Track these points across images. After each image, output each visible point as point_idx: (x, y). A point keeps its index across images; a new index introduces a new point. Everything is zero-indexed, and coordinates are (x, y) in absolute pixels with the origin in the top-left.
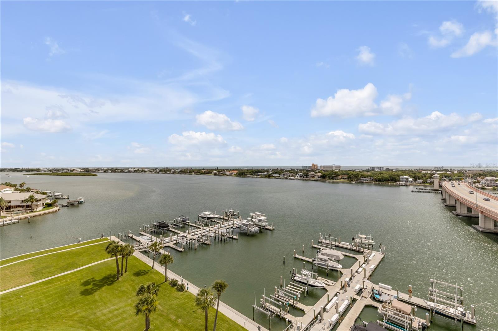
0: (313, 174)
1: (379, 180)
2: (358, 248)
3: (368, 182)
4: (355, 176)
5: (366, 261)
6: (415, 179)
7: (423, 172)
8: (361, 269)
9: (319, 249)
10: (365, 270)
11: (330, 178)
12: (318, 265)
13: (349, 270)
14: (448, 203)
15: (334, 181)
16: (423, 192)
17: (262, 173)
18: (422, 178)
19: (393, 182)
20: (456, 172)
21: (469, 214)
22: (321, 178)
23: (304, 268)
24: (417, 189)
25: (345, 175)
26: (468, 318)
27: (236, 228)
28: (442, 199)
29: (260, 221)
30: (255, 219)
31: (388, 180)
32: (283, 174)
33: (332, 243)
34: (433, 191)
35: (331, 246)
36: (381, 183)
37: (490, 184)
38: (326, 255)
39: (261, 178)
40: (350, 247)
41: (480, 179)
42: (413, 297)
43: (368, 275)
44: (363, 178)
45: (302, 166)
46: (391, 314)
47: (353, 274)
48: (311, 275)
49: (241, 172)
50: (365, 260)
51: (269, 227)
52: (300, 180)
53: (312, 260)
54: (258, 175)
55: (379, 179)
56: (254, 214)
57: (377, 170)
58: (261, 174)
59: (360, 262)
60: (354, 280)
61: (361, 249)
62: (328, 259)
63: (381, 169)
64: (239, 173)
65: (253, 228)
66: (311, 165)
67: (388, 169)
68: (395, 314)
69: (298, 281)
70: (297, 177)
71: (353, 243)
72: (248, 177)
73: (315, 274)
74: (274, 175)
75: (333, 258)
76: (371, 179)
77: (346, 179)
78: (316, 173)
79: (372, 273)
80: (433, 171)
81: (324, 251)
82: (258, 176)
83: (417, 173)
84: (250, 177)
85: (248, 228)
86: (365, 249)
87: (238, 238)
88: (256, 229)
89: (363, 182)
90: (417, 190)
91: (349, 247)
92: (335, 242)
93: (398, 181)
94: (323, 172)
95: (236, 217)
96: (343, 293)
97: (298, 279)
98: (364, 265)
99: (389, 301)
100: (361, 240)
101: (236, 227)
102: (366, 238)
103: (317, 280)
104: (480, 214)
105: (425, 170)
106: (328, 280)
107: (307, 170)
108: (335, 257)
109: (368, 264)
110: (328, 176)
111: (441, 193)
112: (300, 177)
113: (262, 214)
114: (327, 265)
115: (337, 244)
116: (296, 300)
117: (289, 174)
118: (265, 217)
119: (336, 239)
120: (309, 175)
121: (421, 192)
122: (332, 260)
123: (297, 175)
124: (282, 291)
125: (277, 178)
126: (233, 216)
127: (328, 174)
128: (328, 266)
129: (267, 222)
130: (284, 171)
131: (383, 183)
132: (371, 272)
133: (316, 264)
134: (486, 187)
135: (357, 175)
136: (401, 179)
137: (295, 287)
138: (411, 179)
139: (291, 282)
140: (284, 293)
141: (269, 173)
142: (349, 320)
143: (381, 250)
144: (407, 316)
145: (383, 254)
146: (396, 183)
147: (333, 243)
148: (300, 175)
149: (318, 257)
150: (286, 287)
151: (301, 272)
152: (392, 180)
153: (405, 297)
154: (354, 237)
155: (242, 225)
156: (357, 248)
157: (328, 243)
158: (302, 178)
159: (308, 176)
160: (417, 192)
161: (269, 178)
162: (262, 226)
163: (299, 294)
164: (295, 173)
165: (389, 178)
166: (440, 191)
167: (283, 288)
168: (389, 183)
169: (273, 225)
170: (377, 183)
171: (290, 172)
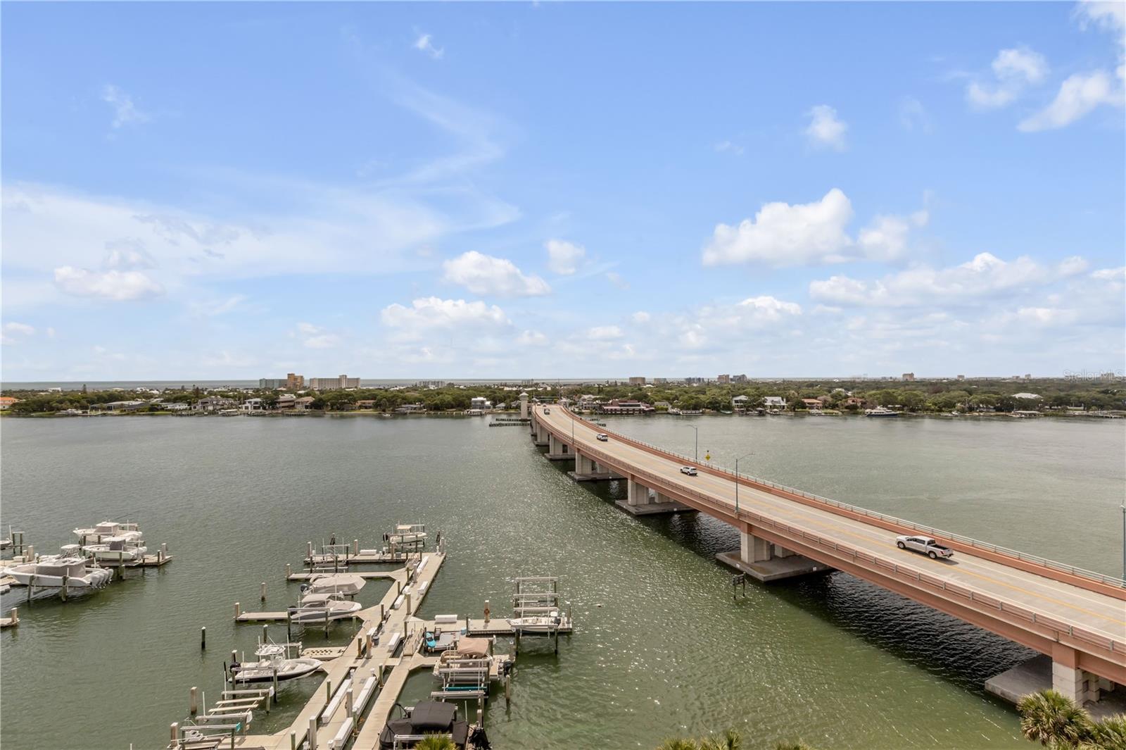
0: (292, 399)
1: (437, 408)
2: (395, 555)
3: (415, 413)
4: (389, 401)
5: (410, 579)
6: (495, 402)
7: (506, 389)
8: (402, 597)
9: (307, 580)
10: (408, 597)
11: (335, 407)
12: (302, 621)
13: (378, 607)
14: (539, 440)
15: (345, 413)
16: (506, 425)
17: (126, 403)
18: (505, 400)
19: (460, 410)
20: (549, 389)
21: (565, 456)
22: (311, 408)
23: (265, 642)
24: (497, 420)
25: (368, 399)
26: (564, 624)
27: (8, 591)
28: (532, 435)
29: (115, 546)
30: (94, 543)
31: (452, 407)
32: (202, 403)
33: (339, 559)
34: (520, 423)
35: (334, 566)
36: (439, 413)
37: (588, 406)
38: (323, 590)
39: (121, 415)
41: (577, 400)
42: (491, 621)
43: (414, 606)
44: (405, 404)
45: (261, 380)
46: (456, 668)
47: (385, 614)
48: (286, 651)
50: (410, 576)
51: (152, 559)
52: (254, 415)
53: (287, 613)
54: (110, 408)
55: (436, 404)
56: (89, 531)
57: (432, 387)
58: (122, 404)
59: (399, 583)
60: (387, 626)
61: (402, 555)
62: (329, 597)
63: (440, 384)
64: (26, 404)
65: (88, 572)
66: (286, 378)
67: (451, 385)
68: (463, 665)
69: (246, 682)
71: (385, 546)
72: (68, 415)
73: (295, 644)
74: (170, 406)
75: (341, 592)
76: (422, 405)
77: (370, 407)
78: (300, 396)
79: (424, 600)
80: (520, 386)
81: (318, 583)
82: (109, 412)
83: (497, 391)
85: (65, 579)
86: (409, 554)
87: (18, 620)
88: (99, 573)
89: (406, 414)
90: (498, 422)
91: (377, 557)
92: (346, 556)
93: (469, 406)
94: (318, 393)
96: (363, 666)
97: (248, 674)
98: (407, 588)
99: (453, 645)
100: (402, 536)
101: (8, 587)
102: (411, 530)
103: (302, 659)
104: (576, 454)
105: (509, 386)
106: (327, 649)
107: (276, 390)
108: (346, 589)
109: (415, 582)
110: (329, 403)
111: (531, 425)
112: (255, 408)
113: (122, 525)
114: (327, 613)
115: (351, 557)
116: (242, 733)
117: (221, 403)
118: (137, 530)
119: (347, 547)
120: (279, 403)
121: (503, 425)
122: (339, 599)
123: (244, 403)
124: (196, 727)
125: (181, 416)
127: (330, 397)
128: (329, 615)
129: (143, 545)
130: (206, 393)
131: (442, 412)
132: (421, 597)
133: (297, 619)
134: (583, 411)
135: (394, 399)
136: (473, 404)
137: (240, 698)
138: (488, 403)
139: (225, 692)
140: (201, 731)
141: (154, 401)
143: (440, 547)
144: (481, 660)
145: (442, 554)
146: (465, 412)
147: (342, 557)
148: (256, 403)
149: (303, 601)
150: (211, 710)
151: (257, 653)
152: (458, 406)
153: (477, 625)
154: (388, 534)
155: (37, 573)
156: (393, 555)
157: (328, 560)
158: (261, 410)
159: (278, 405)
160: (498, 425)
161: (152, 416)
162: (125, 561)
163: (250, 712)
164: (241, 398)
165: (453, 403)
166: (529, 420)
167: (198, 717)
168: (454, 412)
169: (167, 550)
170: (432, 412)
171: (224, 396)
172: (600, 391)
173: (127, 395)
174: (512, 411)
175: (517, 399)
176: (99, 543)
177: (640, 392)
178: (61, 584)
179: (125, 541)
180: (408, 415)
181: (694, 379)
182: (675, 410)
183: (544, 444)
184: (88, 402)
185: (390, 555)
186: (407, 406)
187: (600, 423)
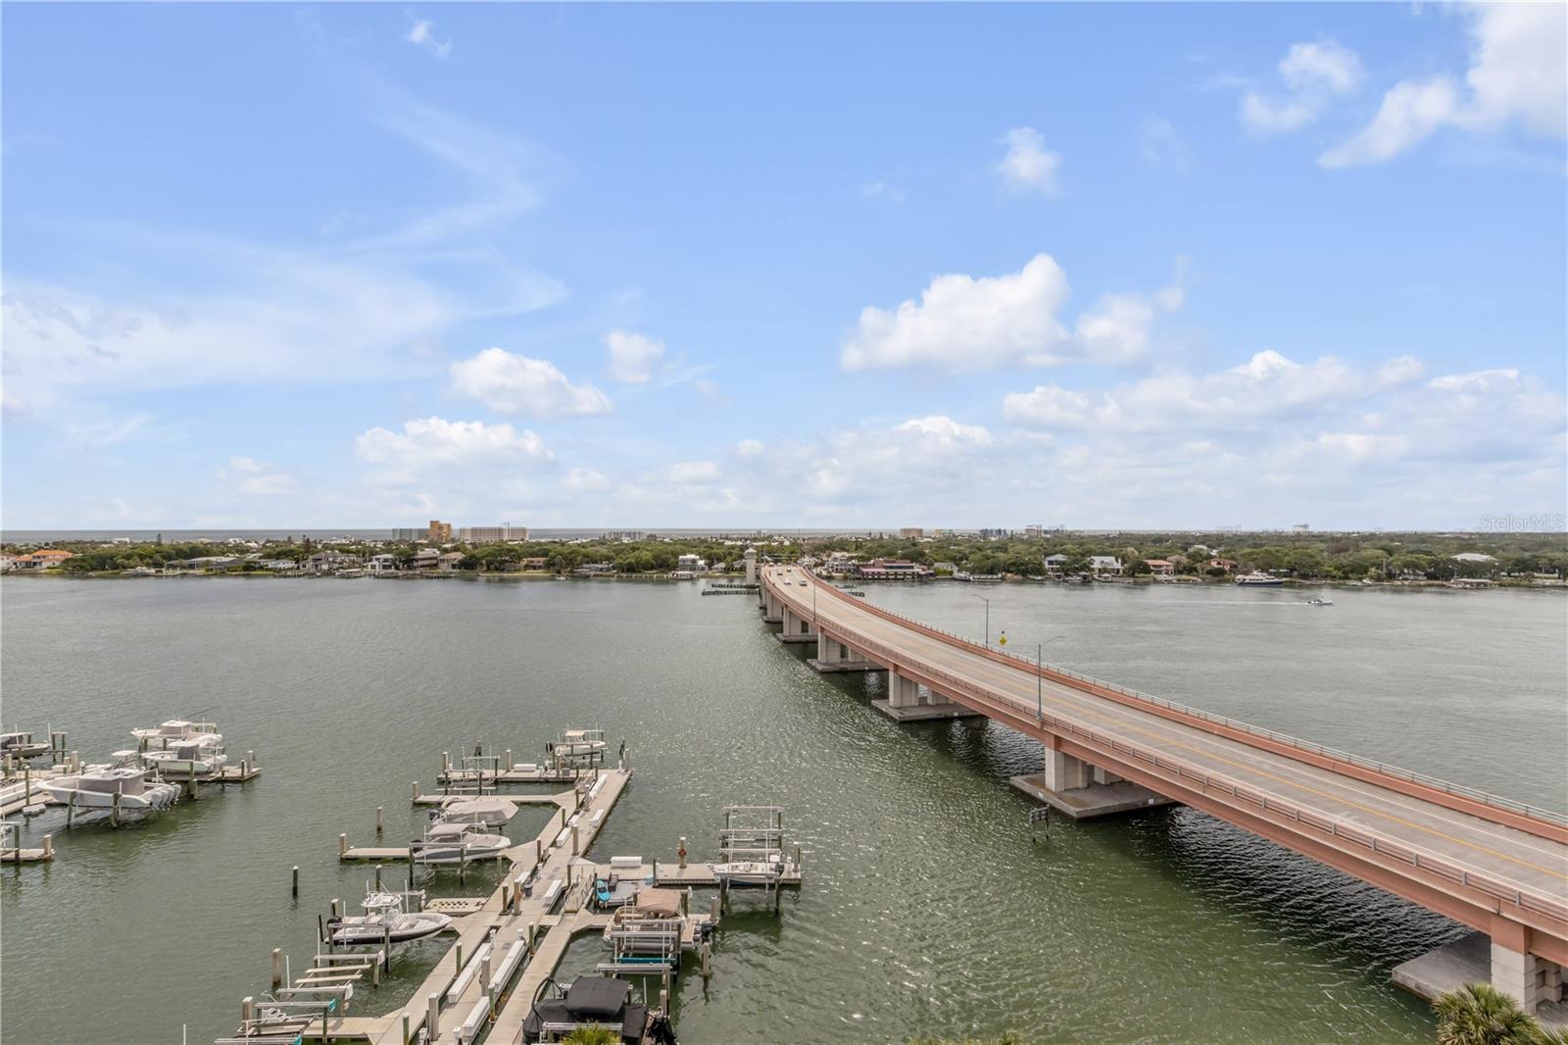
0: (435, 555)
1: (631, 568)
2: (561, 772)
3: (601, 575)
4: (565, 558)
5: (581, 805)
6: (711, 560)
7: (728, 543)
8: (567, 831)
9: (439, 804)
10: (575, 831)
11: (492, 566)
12: (429, 861)
13: (534, 844)
14: (769, 614)
15: (505, 575)
16: (725, 593)
17: (213, 559)
18: (725, 558)
19: (663, 572)
20: (787, 543)
21: (804, 637)
22: (460, 568)
23: (378, 888)
24: (713, 585)
25: (537, 556)
26: (789, 873)
27: (42, 812)
28: (760, 607)
29: (185, 753)
30: (158, 748)
31: (652, 568)
32: (315, 560)
33: (483, 776)
34: (745, 589)
35: (478, 787)
36: (634, 575)
37: (839, 567)
38: (460, 819)
39: (208, 576)
40: (538, 776)
41: (825, 559)
42: (689, 866)
43: (583, 841)
44: (588, 563)
46: (634, 930)
47: (542, 853)
48: (403, 902)
49: (93, 557)
50: (580, 801)
51: (234, 772)
52: (383, 577)
53: (408, 849)
54: (191, 566)
55: (630, 564)
56: (151, 733)
57: (626, 540)
58: (208, 561)
59: (564, 811)
60: (544, 872)
61: (571, 771)
62: (467, 828)
64: (83, 560)
65: (147, 788)
66: (428, 527)
67: (653, 537)
68: (645, 926)
69: (348, 943)
70: (373, 567)
71: (549, 759)
72: (136, 576)
73: (416, 893)
74: (271, 564)
75: (483, 822)
76: (611, 565)
77: (540, 567)
78: (446, 551)
79: (597, 834)
80: (746, 540)
81: (454, 809)
82: (191, 572)
83: (715, 545)
84: (146, 575)
85: (116, 797)
86: (581, 771)
87: (53, 851)
88: (162, 790)
89: (589, 576)
90: (714, 589)
91: (536, 774)
92: (494, 771)
93: (675, 568)
94: (469, 547)
95: (46, 759)
96: (509, 924)
97: (351, 932)
98: (576, 817)
100: (572, 746)
101: (43, 807)
102: (584, 738)
103: (425, 913)
104: (819, 634)
105: (732, 540)
106: (462, 900)
107: (414, 543)
108: (490, 817)
109: (587, 810)
110: (484, 562)
111: (760, 593)
112: (385, 567)
113: (197, 725)
114: (462, 850)
115: (501, 773)
116: (337, 1014)
117: (339, 560)
118: (215, 732)
119: (496, 760)
120: (417, 560)
121: (721, 593)
122: (480, 831)
123: (371, 560)
124: (276, 1004)
125: (286, 577)
126: (26, 757)
127: (486, 553)
128: (465, 853)
129: (223, 752)
130: (320, 547)
131: (639, 575)
132: (594, 831)
133: (422, 858)
134: (834, 574)
135: (573, 556)
136: (681, 563)
137: (340, 966)
138: (701, 563)
139: (319, 957)
140: (283, 1009)
141: (250, 557)
142: (522, 1000)
143: (624, 761)
144: (670, 921)
145: (627, 771)
146: (670, 575)
147: (488, 773)
148: (386, 560)
149: (432, 832)
150: (298, 981)
151: (364, 904)
152: (660, 566)
153: (669, 871)
154: (552, 742)
155: (81, 789)
156: (558, 773)
157: (470, 777)
158: (393, 570)
159: (415, 564)
160: (714, 593)
161: (248, 576)
162: (197, 774)
163: (349, 986)
164: (366, 553)
165: (652, 561)
166: (758, 587)
167: (281, 990)
168: (655, 574)
169: (254, 759)
170: (625, 575)
171: (344, 550)
172: (858, 546)
173: (215, 549)
174: (735, 574)
175: (741, 557)
176: (165, 748)
177: (913, 548)
178: (112, 804)
179: (198, 746)
180: (591, 578)
181: (992, 531)
182: (963, 575)
183: (774, 620)
184: (164, 557)
185: (554, 771)
186: (591, 565)
187: (854, 590)
